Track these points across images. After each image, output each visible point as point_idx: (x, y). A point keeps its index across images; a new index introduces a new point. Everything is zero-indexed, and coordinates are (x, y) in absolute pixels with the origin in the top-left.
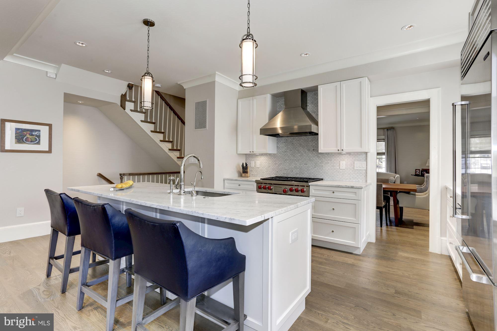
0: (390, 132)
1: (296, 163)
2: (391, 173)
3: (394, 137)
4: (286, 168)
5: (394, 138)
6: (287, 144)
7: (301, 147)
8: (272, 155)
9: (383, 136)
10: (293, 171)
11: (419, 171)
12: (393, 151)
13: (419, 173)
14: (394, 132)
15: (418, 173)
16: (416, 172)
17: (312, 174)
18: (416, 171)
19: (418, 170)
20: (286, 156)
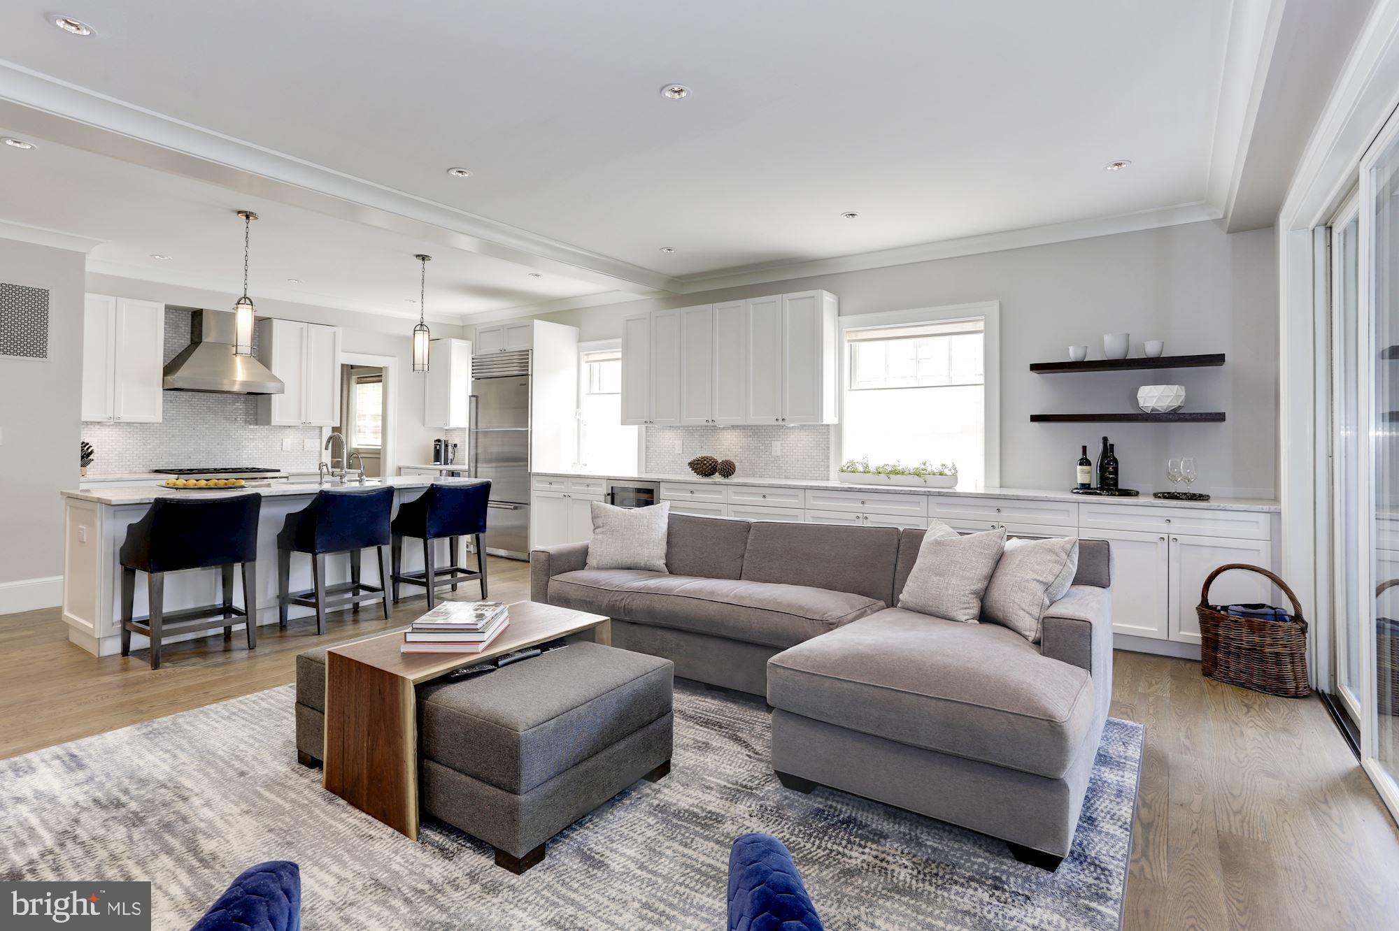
1: (199, 442)
4: (174, 452)
6: (178, 404)
7: (211, 413)
8: (135, 425)
10: (192, 457)
17: (233, 462)
20: (174, 428)
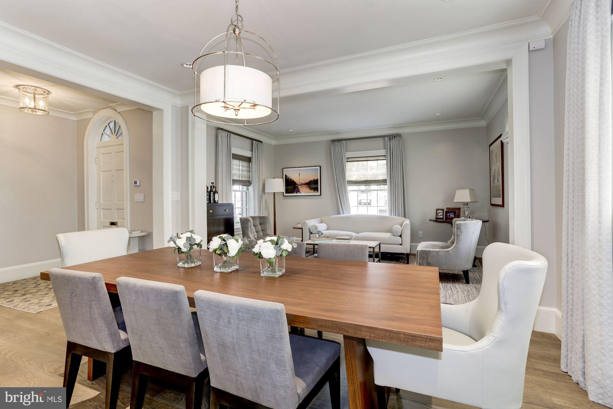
0: (394, 142)
3: (401, 151)
9: (385, 150)
11: (442, 212)
13: (442, 217)
16: (437, 214)
18: (438, 212)
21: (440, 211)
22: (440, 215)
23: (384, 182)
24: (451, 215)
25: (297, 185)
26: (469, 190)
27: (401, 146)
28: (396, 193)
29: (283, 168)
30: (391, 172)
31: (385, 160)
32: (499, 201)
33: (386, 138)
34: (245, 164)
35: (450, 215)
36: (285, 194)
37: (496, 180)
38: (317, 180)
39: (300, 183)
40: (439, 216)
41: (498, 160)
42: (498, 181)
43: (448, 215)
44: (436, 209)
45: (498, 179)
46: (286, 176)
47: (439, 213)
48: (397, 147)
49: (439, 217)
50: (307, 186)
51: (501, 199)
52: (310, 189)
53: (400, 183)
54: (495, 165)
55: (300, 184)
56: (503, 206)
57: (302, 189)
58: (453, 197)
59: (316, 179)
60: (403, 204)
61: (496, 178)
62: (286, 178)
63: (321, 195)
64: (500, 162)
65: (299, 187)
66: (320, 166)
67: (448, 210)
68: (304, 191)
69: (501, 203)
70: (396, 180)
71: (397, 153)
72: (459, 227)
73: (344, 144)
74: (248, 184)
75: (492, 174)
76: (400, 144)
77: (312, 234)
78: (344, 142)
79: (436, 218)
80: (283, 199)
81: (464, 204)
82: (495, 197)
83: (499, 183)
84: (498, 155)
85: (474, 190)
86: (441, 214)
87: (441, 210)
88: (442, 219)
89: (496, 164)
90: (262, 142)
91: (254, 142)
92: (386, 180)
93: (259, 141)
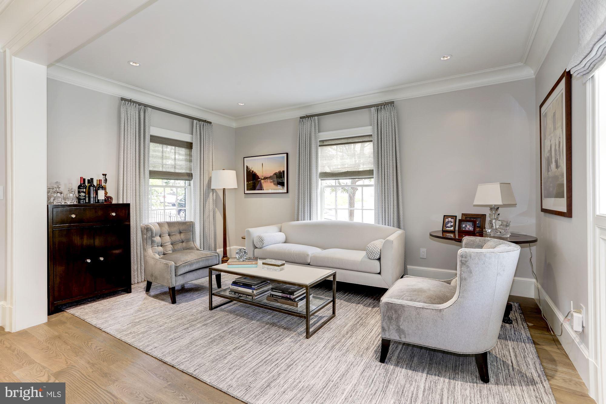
0: (384, 114)
2: (386, 226)
3: (393, 126)
5: (393, 128)
9: (370, 127)
11: (452, 220)
12: (391, 164)
13: (452, 229)
14: (392, 114)
15: (451, 226)
16: (444, 224)
18: (447, 220)
19: (452, 217)
21: (450, 219)
22: (449, 225)
23: (368, 173)
24: (468, 226)
25: (259, 179)
26: (499, 185)
27: (393, 119)
28: (386, 190)
29: (244, 158)
30: (378, 159)
31: (371, 141)
32: (561, 205)
33: (373, 109)
34: (183, 151)
35: (466, 226)
36: (247, 192)
37: (553, 165)
38: (284, 171)
39: (263, 176)
40: (448, 227)
41: (559, 124)
42: (557, 167)
43: (464, 226)
44: (444, 216)
45: (556, 162)
46: (247, 167)
47: (448, 222)
48: (388, 120)
49: (447, 229)
50: (272, 181)
51: (564, 201)
52: (274, 184)
53: (391, 174)
54: (551, 137)
55: (263, 178)
56: (568, 214)
57: (265, 184)
58: (473, 196)
59: (282, 171)
60: (395, 207)
61: (553, 160)
62: (247, 170)
63: (287, 192)
64: (562, 128)
65: (262, 181)
66: (287, 154)
67: (464, 218)
68: (269, 187)
69: (564, 209)
70: (386, 170)
71: (388, 130)
72: (466, 262)
73: (317, 122)
74: (187, 178)
75: (545, 154)
76: (393, 116)
77: (257, 249)
78: (316, 118)
79: (444, 231)
80: (245, 198)
81: (491, 209)
82: (549, 196)
83: (559, 169)
84: (558, 115)
85: (510, 184)
86: (452, 224)
87: (452, 218)
88: (453, 232)
89: (552, 135)
90: (210, 123)
91: (195, 121)
92: (373, 170)
93: (205, 121)
